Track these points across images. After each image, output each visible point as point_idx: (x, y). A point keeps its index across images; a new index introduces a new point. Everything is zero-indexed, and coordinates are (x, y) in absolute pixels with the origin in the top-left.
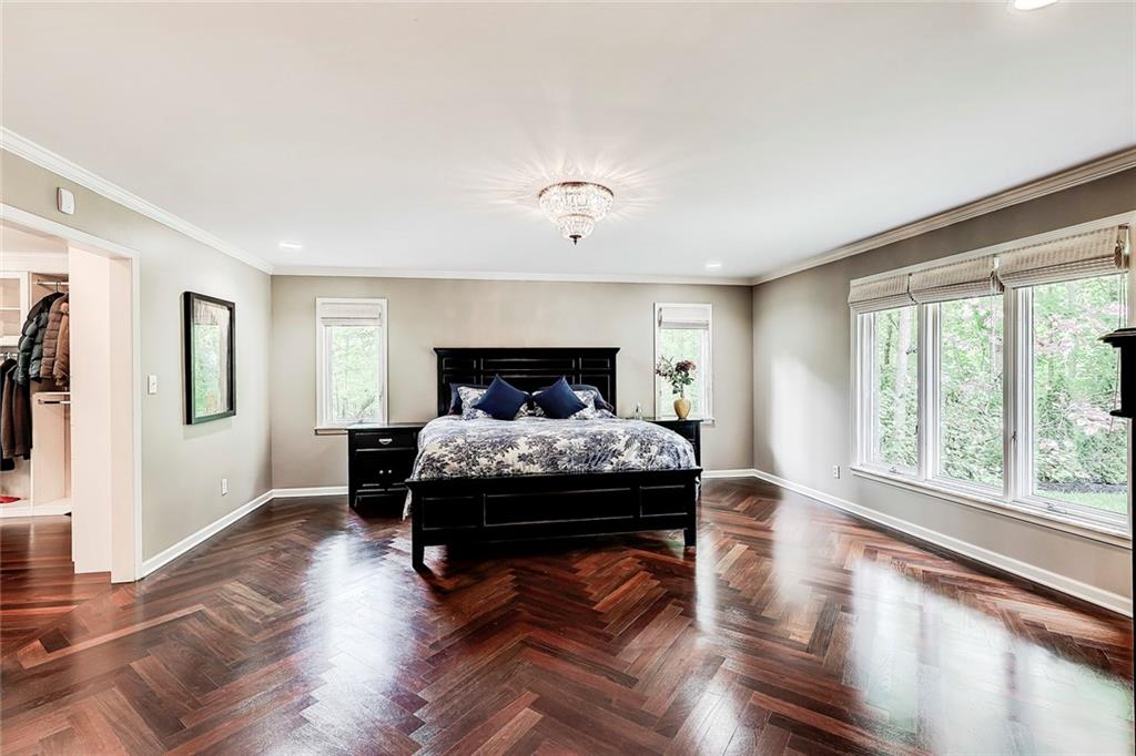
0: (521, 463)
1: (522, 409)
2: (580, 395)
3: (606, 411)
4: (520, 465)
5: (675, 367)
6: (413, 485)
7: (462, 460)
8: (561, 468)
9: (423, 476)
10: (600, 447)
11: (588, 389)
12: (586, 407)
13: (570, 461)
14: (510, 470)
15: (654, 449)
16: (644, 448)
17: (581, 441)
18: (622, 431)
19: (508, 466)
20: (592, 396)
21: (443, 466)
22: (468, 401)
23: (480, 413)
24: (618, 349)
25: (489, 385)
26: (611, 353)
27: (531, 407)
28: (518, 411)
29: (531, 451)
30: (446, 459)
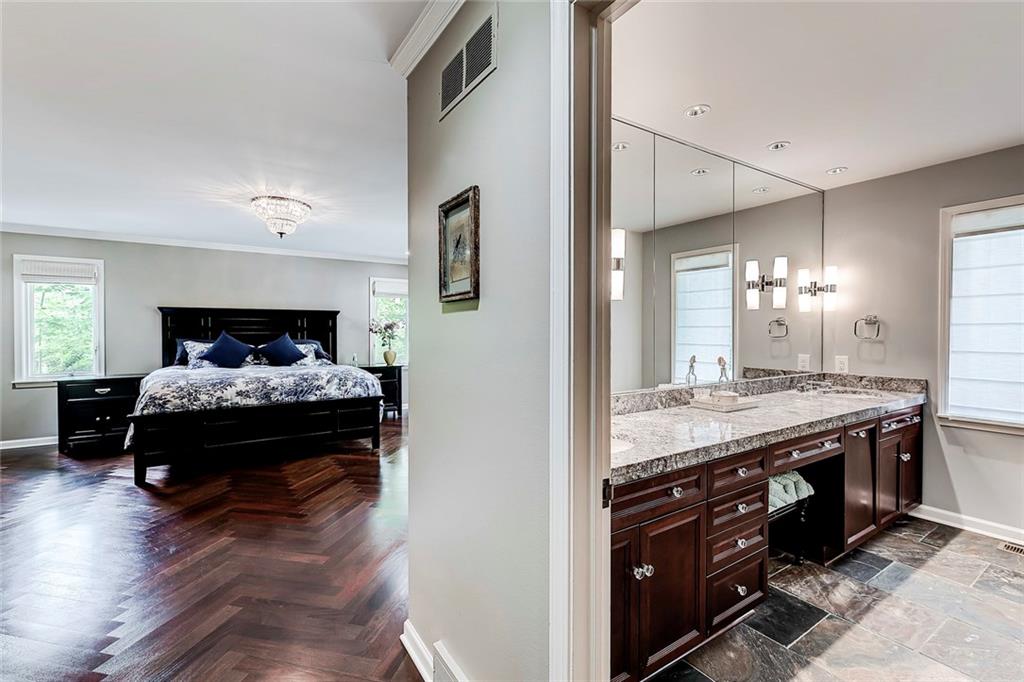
0: (239, 398)
1: (248, 359)
2: (302, 348)
3: (325, 360)
4: (238, 399)
5: (383, 326)
6: (135, 420)
7: (183, 398)
8: (274, 399)
9: (145, 412)
10: (307, 384)
11: (309, 343)
12: (306, 356)
13: (281, 394)
14: (229, 403)
15: (350, 384)
16: (342, 382)
17: (291, 380)
18: (325, 372)
19: (227, 400)
20: (312, 349)
21: (165, 403)
22: (194, 353)
23: (206, 362)
24: (339, 312)
25: (216, 339)
26: (333, 315)
27: (256, 358)
28: (244, 361)
29: (247, 388)
30: (168, 397)
